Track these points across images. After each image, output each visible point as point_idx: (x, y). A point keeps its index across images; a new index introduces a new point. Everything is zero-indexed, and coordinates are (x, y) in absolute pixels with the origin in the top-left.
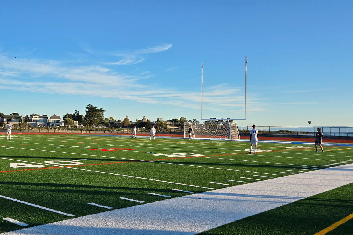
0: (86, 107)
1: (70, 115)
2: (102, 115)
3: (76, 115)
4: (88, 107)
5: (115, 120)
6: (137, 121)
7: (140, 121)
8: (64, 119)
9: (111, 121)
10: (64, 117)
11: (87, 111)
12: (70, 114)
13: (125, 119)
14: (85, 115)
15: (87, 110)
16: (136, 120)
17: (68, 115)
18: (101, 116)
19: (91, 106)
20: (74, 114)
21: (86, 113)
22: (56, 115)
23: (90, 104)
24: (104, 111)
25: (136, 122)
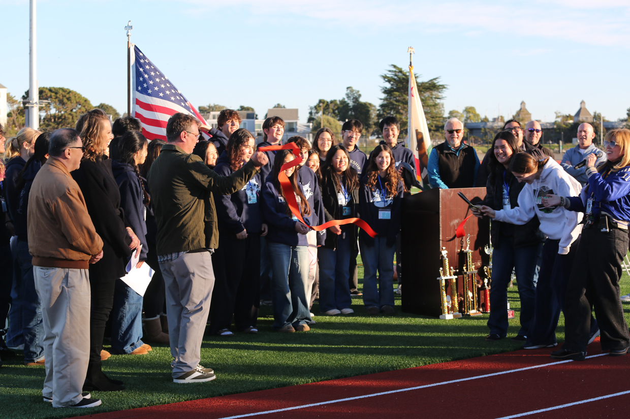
0: (385, 77)
1: (331, 106)
2: (438, 101)
3: (351, 104)
4: (390, 75)
5: (482, 117)
6: (557, 117)
7: (569, 117)
8: (310, 120)
9: (469, 121)
10: (311, 113)
11: (386, 91)
12: (332, 102)
13: (518, 113)
14: (381, 102)
15: (388, 86)
16: (555, 116)
17: (324, 106)
18: (435, 105)
19: (401, 71)
20: (343, 102)
21: (384, 96)
22: (282, 104)
23: (395, 66)
24: (443, 87)
25: (555, 123)
